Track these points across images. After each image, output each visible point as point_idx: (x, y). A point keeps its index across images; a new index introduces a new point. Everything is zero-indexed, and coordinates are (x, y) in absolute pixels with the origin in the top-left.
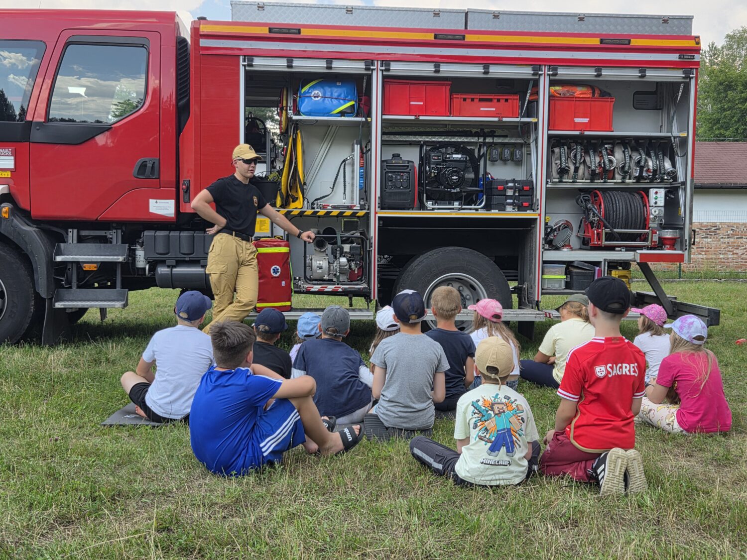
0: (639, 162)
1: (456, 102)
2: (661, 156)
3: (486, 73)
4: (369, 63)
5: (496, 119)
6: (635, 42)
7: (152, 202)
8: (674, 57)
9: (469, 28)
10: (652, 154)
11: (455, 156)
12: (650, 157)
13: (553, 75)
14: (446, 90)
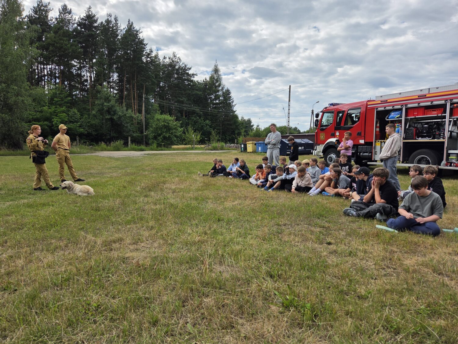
1: (426, 112)
3: (432, 104)
4: (402, 105)
5: (436, 115)
7: (360, 140)
9: (430, 92)
11: (425, 126)
13: (451, 102)
14: (422, 109)
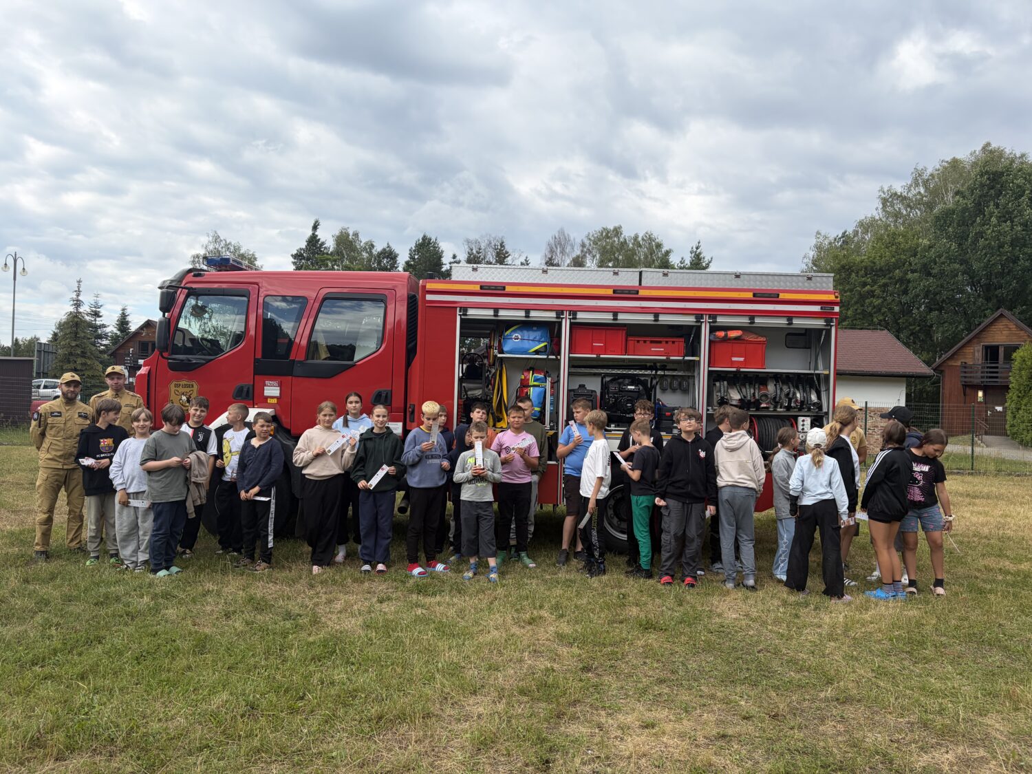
0: (788, 394)
1: (631, 344)
2: (808, 389)
3: (656, 320)
4: (560, 313)
5: (664, 358)
6: (782, 296)
8: (817, 308)
9: (643, 284)
10: (800, 387)
11: (629, 387)
12: (798, 390)
13: (713, 322)
14: (622, 335)
